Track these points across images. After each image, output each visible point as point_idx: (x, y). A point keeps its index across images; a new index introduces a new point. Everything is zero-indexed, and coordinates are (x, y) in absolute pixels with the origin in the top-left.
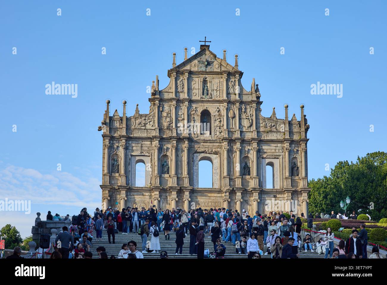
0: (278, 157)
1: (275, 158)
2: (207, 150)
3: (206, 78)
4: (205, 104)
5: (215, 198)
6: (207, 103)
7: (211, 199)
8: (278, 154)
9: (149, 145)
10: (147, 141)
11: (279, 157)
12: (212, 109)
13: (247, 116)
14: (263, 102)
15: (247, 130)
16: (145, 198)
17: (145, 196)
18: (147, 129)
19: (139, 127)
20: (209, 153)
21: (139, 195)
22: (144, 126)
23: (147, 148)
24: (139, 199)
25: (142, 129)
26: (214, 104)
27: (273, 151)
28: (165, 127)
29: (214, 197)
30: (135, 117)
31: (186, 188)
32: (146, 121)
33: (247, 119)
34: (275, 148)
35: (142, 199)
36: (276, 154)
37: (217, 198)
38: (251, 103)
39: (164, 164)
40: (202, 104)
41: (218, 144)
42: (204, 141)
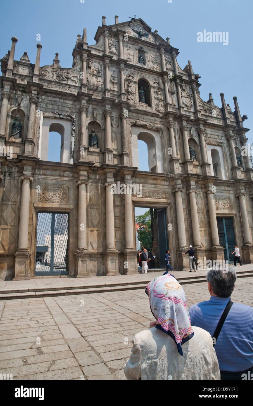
0: (221, 145)
1: (219, 145)
2: (148, 125)
3: (141, 48)
4: (142, 73)
5: (163, 186)
6: (145, 72)
7: (157, 188)
8: (221, 141)
9: (71, 106)
10: (68, 100)
11: (223, 145)
12: (151, 80)
13: (188, 96)
14: (201, 84)
15: (189, 110)
16: (63, 181)
17: (63, 178)
18: (70, 85)
19: (57, 80)
20: (150, 129)
21: (54, 175)
22: (65, 80)
23: (68, 108)
24: (54, 181)
25: (62, 84)
26: (152, 75)
27: (216, 137)
28: (95, 87)
29: (161, 186)
30: (53, 68)
31: (128, 169)
32: (69, 74)
33: (188, 98)
34: (217, 134)
35: (59, 181)
36: (219, 141)
37: (165, 186)
38: (191, 83)
39: (92, 135)
40: (139, 72)
41: (160, 120)
42: (143, 113)
